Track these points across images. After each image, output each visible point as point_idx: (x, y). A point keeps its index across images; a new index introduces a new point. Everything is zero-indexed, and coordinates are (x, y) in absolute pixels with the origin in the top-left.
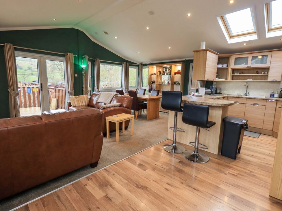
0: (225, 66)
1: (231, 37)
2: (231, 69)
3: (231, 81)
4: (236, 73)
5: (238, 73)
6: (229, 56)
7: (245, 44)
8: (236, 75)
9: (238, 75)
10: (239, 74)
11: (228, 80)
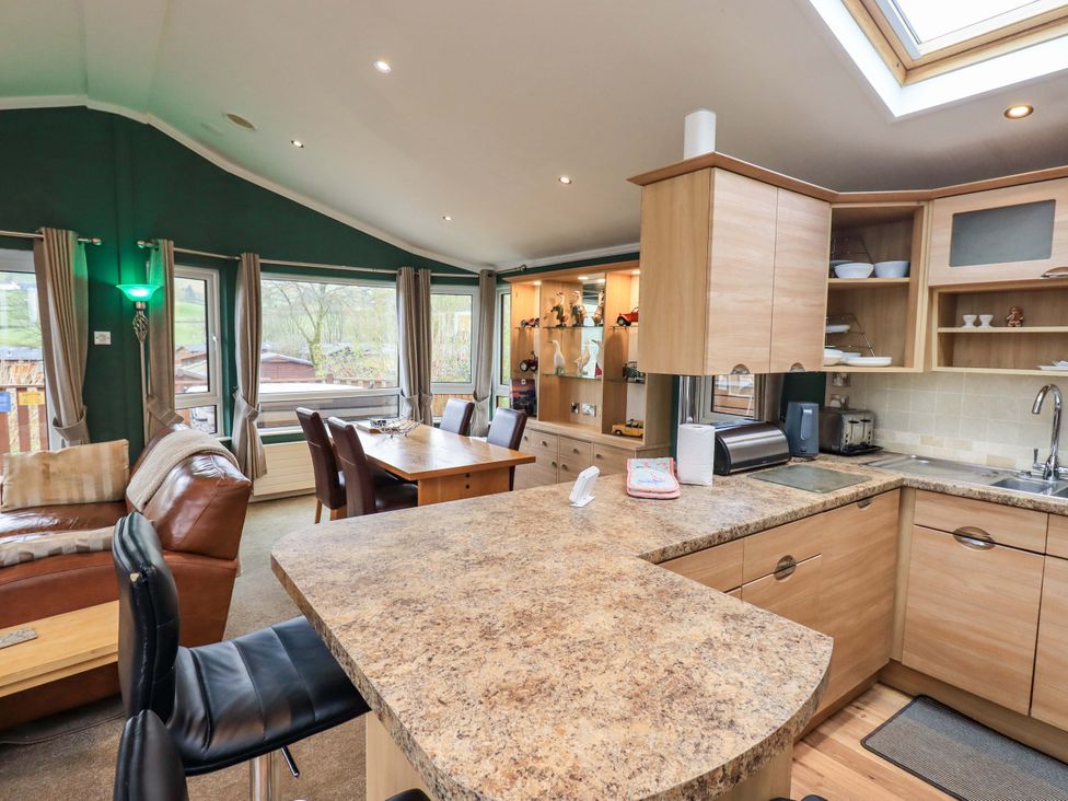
0: (891, 272)
1: (909, 72)
2: (931, 289)
3: (935, 368)
4: (969, 319)
5: (986, 318)
6: (914, 204)
7: (1019, 111)
8: (969, 327)
9: (985, 328)
10: (992, 324)
11: (912, 366)
